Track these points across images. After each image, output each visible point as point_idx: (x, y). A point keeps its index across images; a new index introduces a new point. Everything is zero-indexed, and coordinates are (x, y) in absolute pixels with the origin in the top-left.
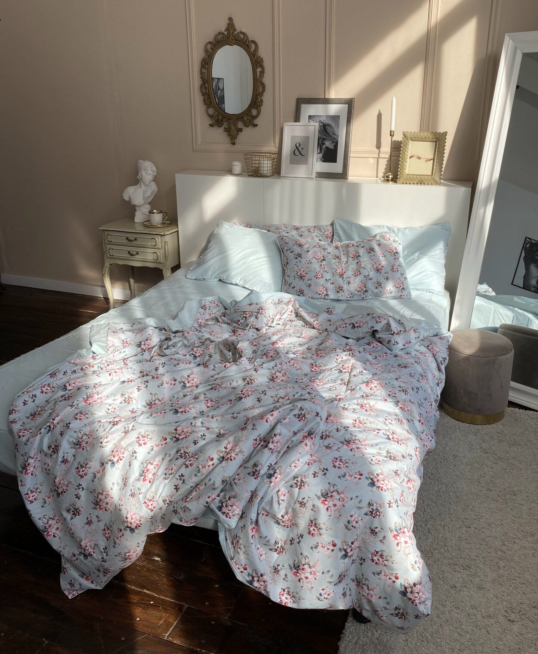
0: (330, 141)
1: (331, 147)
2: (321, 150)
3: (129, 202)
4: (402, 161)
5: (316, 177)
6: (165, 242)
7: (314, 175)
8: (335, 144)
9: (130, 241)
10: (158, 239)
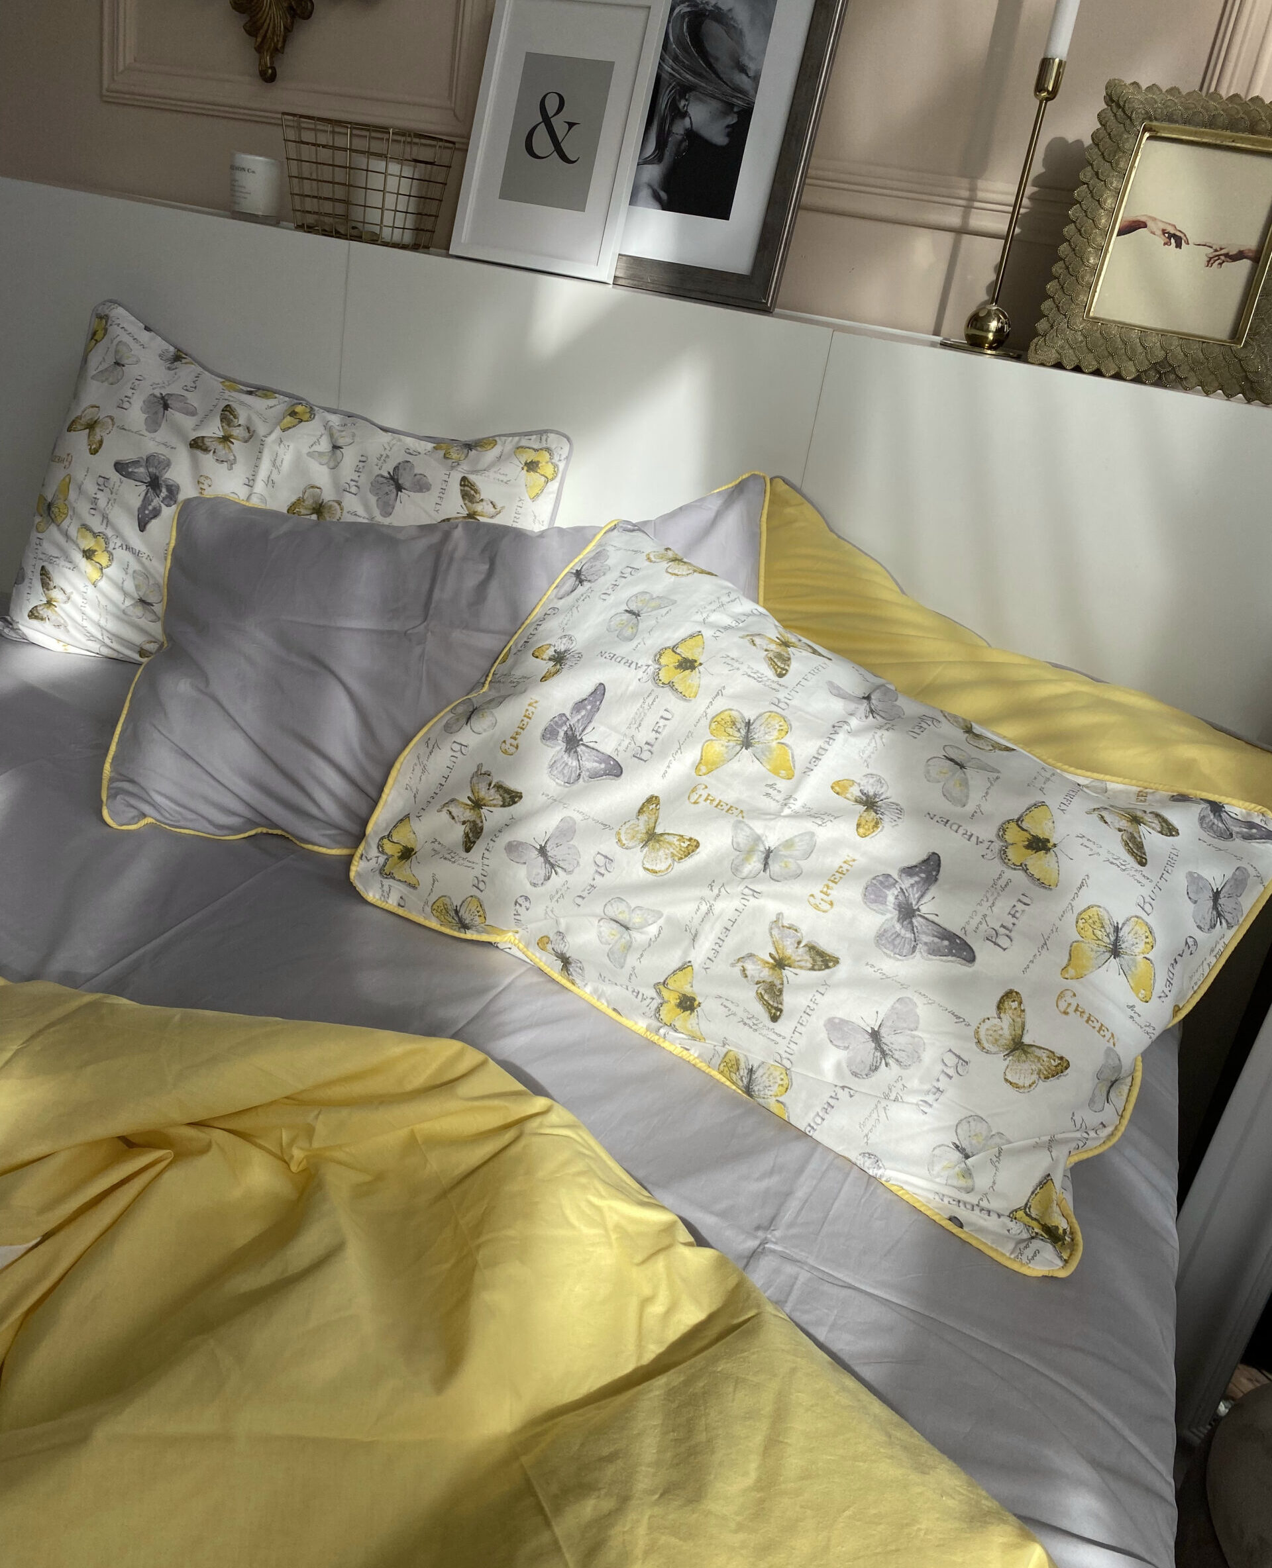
0: (715, 105)
1: (717, 135)
2: (661, 145)
4: (1077, 239)
5: (617, 280)
7: (608, 271)
8: (732, 119)
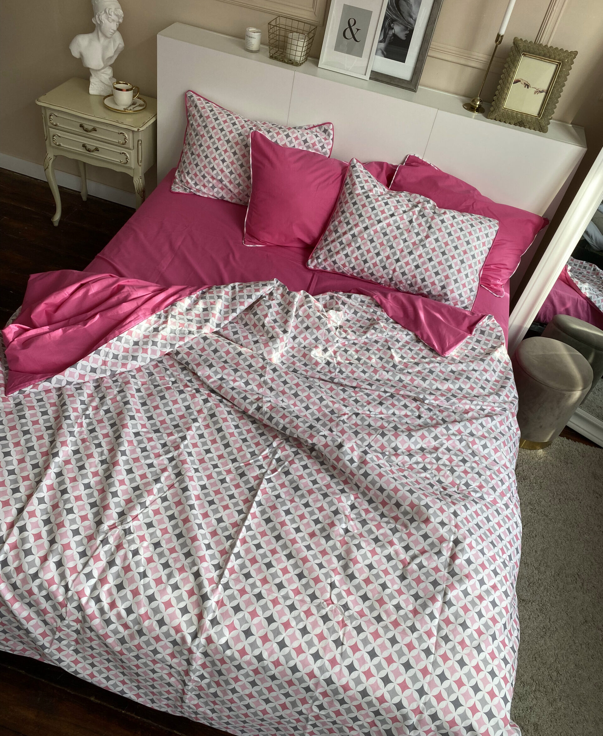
0: (402, 27)
1: (402, 36)
2: (385, 37)
3: (80, 61)
6: (138, 141)
7: (367, 77)
8: (408, 32)
9: (86, 130)
10: (128, 136)
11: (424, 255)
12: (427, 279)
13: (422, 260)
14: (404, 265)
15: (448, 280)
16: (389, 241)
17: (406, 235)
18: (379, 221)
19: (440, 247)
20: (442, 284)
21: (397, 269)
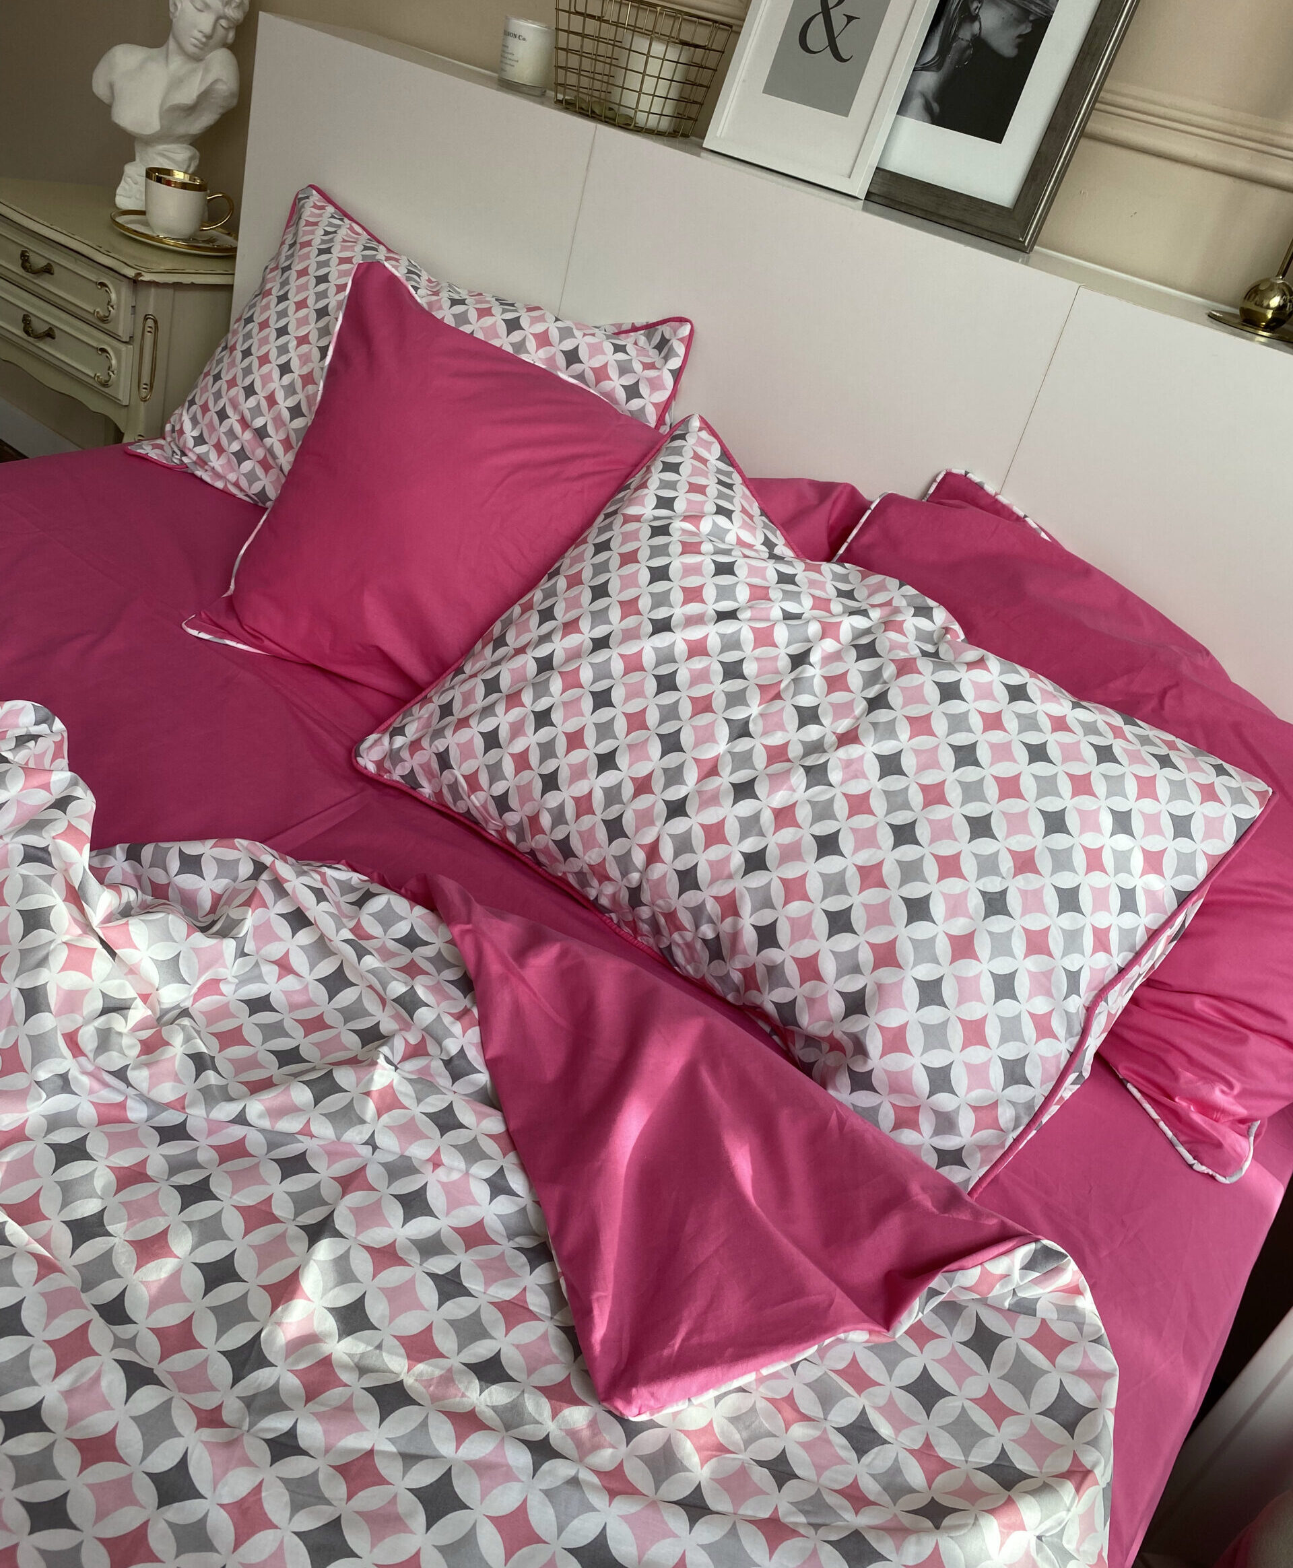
0: (1009, 10)
1: (1005, 42)
2: (944, 50)
3: (108, 111)
5: (869, 196)
6: (146, 318)
7: (859, 188)
8: (1026, 28)
9: (33, 269)
10: (118, 293)
11: (803, 814)
12: (783, 933)
13: (787, 835)
14: (698, 837)
15: (886, 975)
16: (671, 713)
17: (753, 709)
18: (662, 626)
19: (896, 801)
20: (853, 984)
21: (667, 850)
